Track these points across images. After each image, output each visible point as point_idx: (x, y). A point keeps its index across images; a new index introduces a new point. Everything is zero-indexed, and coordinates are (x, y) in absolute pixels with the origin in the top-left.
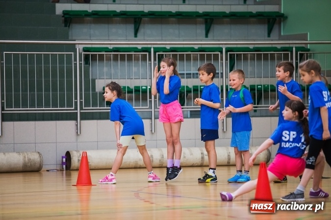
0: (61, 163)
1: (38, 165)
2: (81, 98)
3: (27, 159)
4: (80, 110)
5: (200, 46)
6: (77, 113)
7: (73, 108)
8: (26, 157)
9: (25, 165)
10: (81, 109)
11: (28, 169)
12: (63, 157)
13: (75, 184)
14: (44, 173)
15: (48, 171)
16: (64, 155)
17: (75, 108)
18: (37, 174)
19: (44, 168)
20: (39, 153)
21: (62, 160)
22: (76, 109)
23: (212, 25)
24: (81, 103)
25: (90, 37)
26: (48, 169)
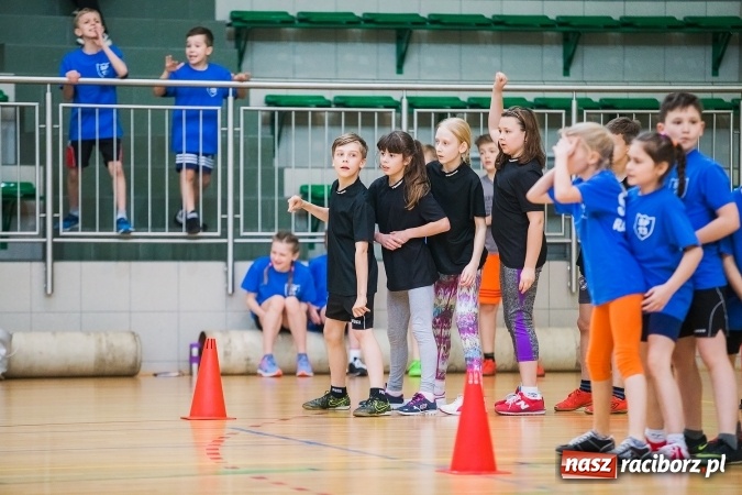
0: (188, 358)
1: (129, 361)
2: (236, 211)
3: (104, 345)
4: (234, 237)
5: (540, 95)
6: (226, 244)
7: (218, 234)
8: (104, 340)
9: (101, 360)
10: (237, 235)
11: (108, 369)
12: (192, 346)
13: (187, 415)
14: (145, 381)
15: (155, 375)
16: (195, 339)
17: (222, 232)
18: (127, 382)
19: (145, 369)
20: (133, 333)
21: (191, 353)
22: (224, 235)
23: (579, 48)
24: (236, 221)
25: (294, 72)
26: (156, 372)
